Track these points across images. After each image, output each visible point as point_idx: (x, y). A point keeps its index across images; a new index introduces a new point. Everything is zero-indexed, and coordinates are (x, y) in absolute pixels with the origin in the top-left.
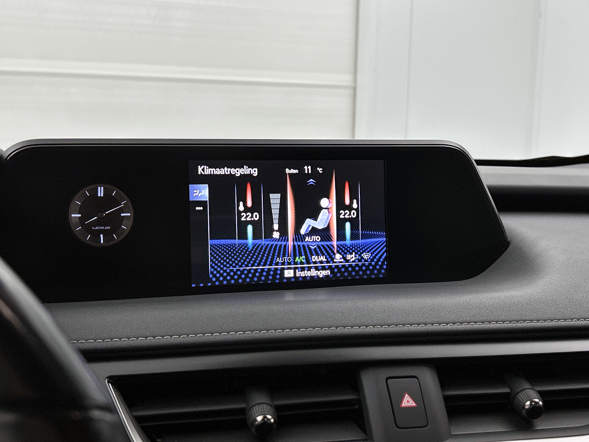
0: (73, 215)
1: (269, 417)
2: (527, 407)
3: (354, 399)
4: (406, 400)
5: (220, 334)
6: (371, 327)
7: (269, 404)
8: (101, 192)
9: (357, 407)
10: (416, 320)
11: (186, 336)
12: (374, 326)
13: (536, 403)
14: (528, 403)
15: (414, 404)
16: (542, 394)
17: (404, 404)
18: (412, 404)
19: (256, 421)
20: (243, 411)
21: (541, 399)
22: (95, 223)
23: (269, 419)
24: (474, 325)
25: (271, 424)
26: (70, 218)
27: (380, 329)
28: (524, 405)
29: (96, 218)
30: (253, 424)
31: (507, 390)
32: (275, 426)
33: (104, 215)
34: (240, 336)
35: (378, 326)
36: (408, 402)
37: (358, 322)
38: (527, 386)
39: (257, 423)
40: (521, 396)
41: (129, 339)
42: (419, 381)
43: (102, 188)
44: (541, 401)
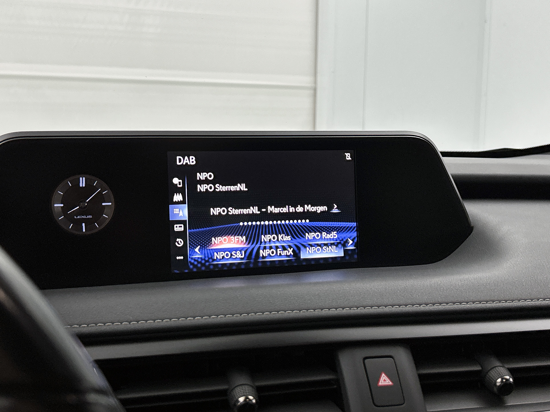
0: (55, 205)
1: (251, 397)
2: (498, 384)
3: (332, 380)
4: (383, 378)
5: (202, 318)
6: (347, 308)
7: (251, 386)
8: (82, 182)
9: (335, 386)
11: (169, 320)
12: (350, 308)
13: (507, 380)
14: (499, 380)
15: (391, 383)
16: (512, 372)
17: (381, 383)
18: (388, 382)
19: (238, 401)
20: (225, 393)
21: (511, 376)
22: (77, 213)
23: (250, 400)
24: (445, 306)
25: (252, 405)
26: (52, 207)
27: (356, 311)
28: (496, 382)
29: (78, 207)
30: (235, 405)
31: (477, 368)
32: (257, 406)
33: (86, 204)
34: (221, 319)
35: (355, 308)
36: (385, 381)
37: (334, 304)
38: (498, 364)
40: (492, 374)
41: (113, 323)
42: (394, 360)
43: (84, 178)
44: (512, 378)
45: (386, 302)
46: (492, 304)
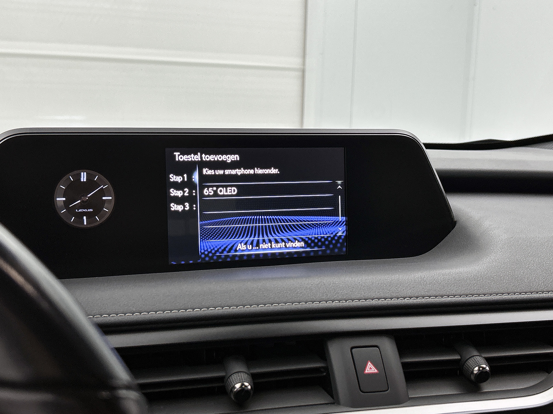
0: (58, 199)
1: (246, 384)
2: (475, 372)
3: (322, 367)
4: (369, 366)
5: (201, 310)
6: (336, 301)
7: (246, 373)
8: (84, 177)
9: (325, 374)
10: (378, 295)
11: (170, 312)
12: (339, 301)
13: (484, 368)
14: (477, 368)
15: (376, 371)
16: (489, 360)
17: (368, 371)
18: (374, 370)
19: (235, 388)
20: (222, 379)
21: (488, 365)
22: (80, 206)
23: (246, 386)
24: (428, 299)
25: (248, 391)
26: (55, 201)
27: (345, 303)
28: (473, 371)
29: (80, 201)
30: (231, 391)
31: (457, 357)
32: (252, 392)
33: (87, 198)
34: (218, 311)
35: (343, 301)
36: (371, 369)
37: (324, 297)
38: (475, 353)
39: (235, 390)
40: (470, 362)
41: (117, 315)
42: (380, 350)
43: (85, 173)
44: (488, 367)
45: (373, 295)
46: (471, 297)
